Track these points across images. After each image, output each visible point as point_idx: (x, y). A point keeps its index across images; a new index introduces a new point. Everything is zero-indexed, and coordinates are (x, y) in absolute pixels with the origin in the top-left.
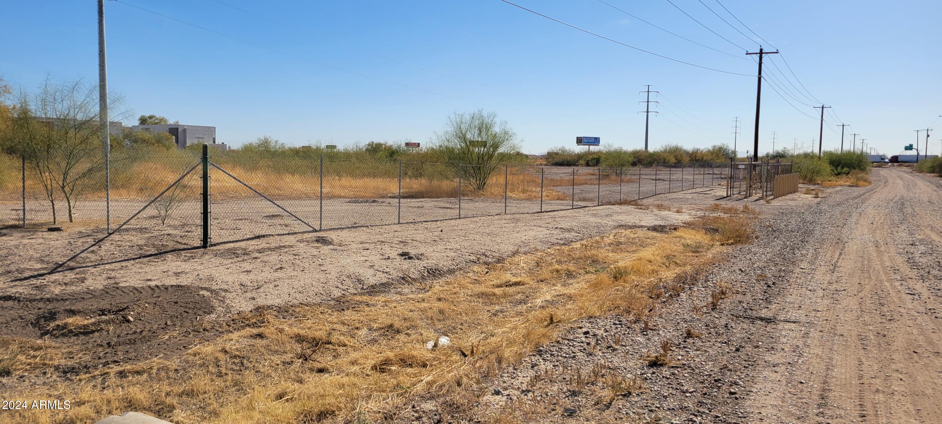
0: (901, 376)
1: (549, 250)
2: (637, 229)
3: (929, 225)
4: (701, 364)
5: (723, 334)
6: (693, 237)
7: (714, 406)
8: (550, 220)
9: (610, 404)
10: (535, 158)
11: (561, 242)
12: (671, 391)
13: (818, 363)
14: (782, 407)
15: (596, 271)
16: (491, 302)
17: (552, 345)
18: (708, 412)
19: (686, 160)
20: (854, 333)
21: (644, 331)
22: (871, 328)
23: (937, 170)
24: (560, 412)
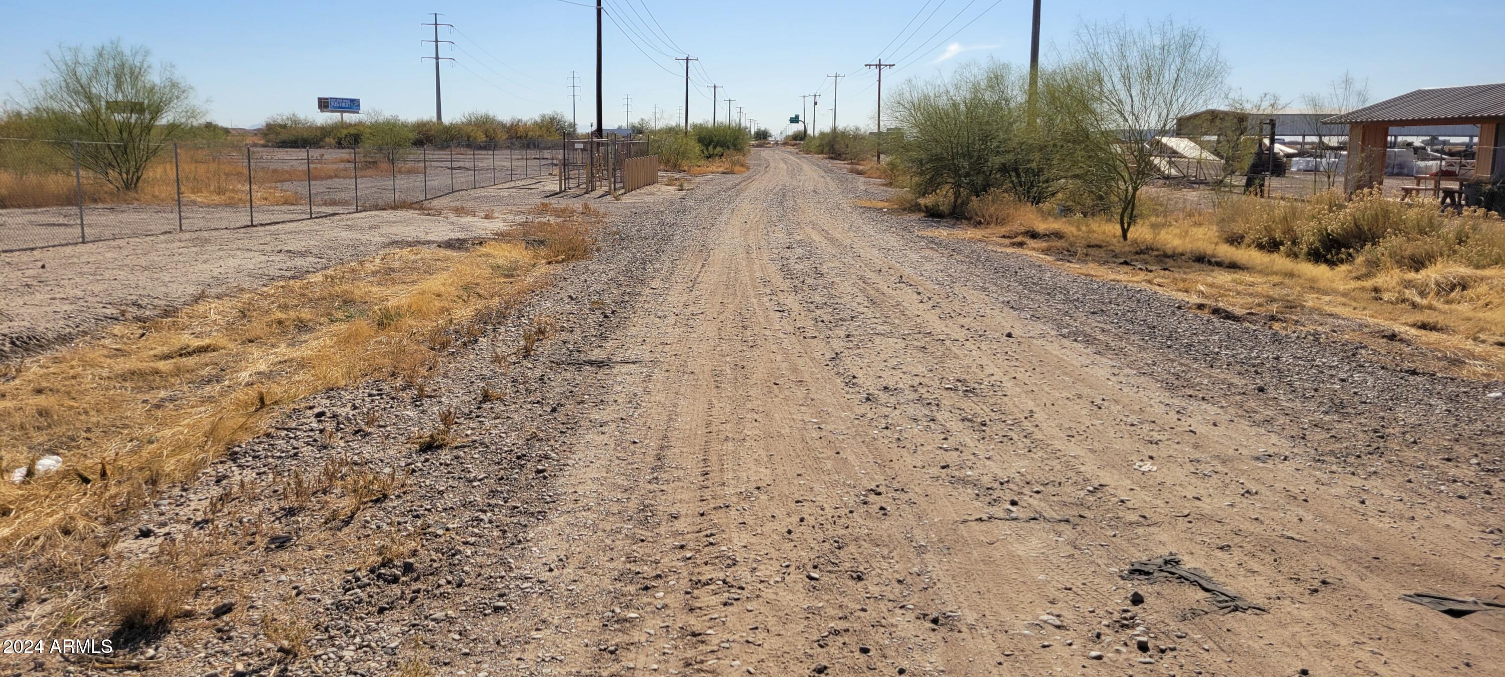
0: (756, 416)
1: (265, 289)
2: (420, 247)
3: (811, 222)
4: (500, 437)
5: (535, 390)
6: (506, 253)
7: (512, 494)
8: (268, 239)
9: (352, 517)
10: (243, 133)
11: (288, 274)
12: (451, 482)
13: (659, 414)
14: (605, 479)
15: (347, 317)
16: (149, 386)
17: (257, 441)
18: (502, 503)
19: (502, 136)
20: (707, 369)
21: (416, 402)
22: (728, 359)
23: (826, 149)
24: (262, 545)
